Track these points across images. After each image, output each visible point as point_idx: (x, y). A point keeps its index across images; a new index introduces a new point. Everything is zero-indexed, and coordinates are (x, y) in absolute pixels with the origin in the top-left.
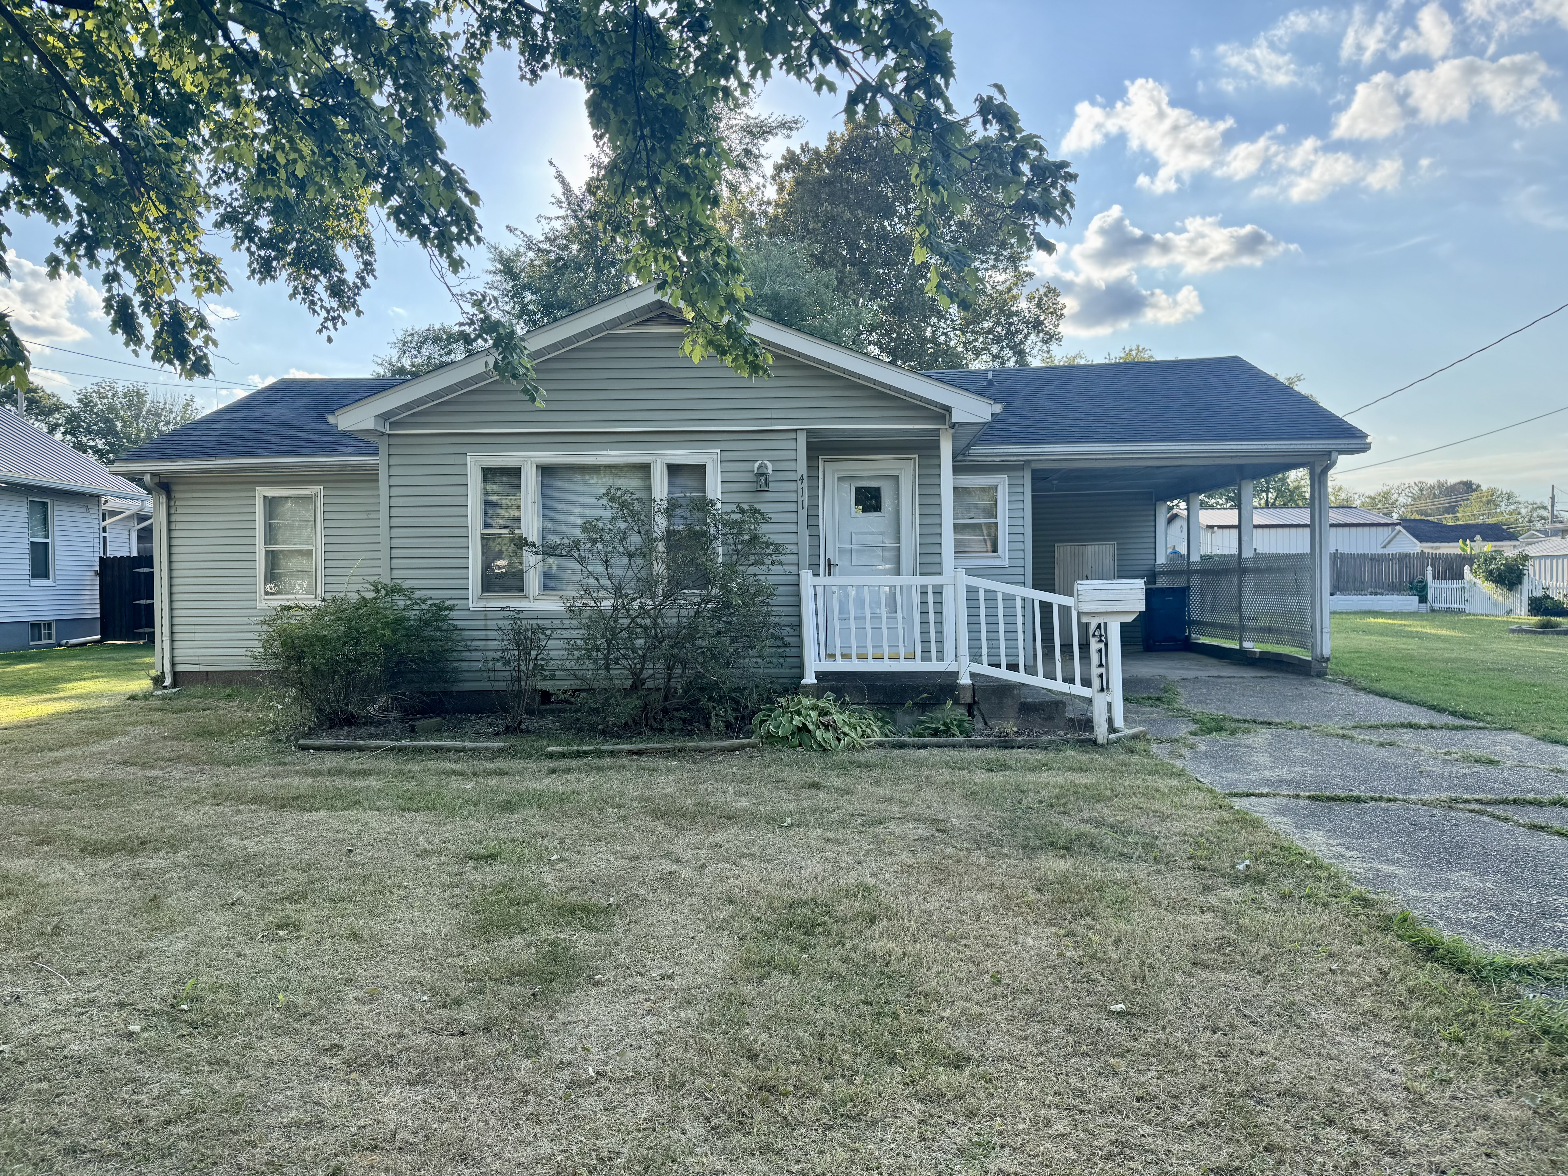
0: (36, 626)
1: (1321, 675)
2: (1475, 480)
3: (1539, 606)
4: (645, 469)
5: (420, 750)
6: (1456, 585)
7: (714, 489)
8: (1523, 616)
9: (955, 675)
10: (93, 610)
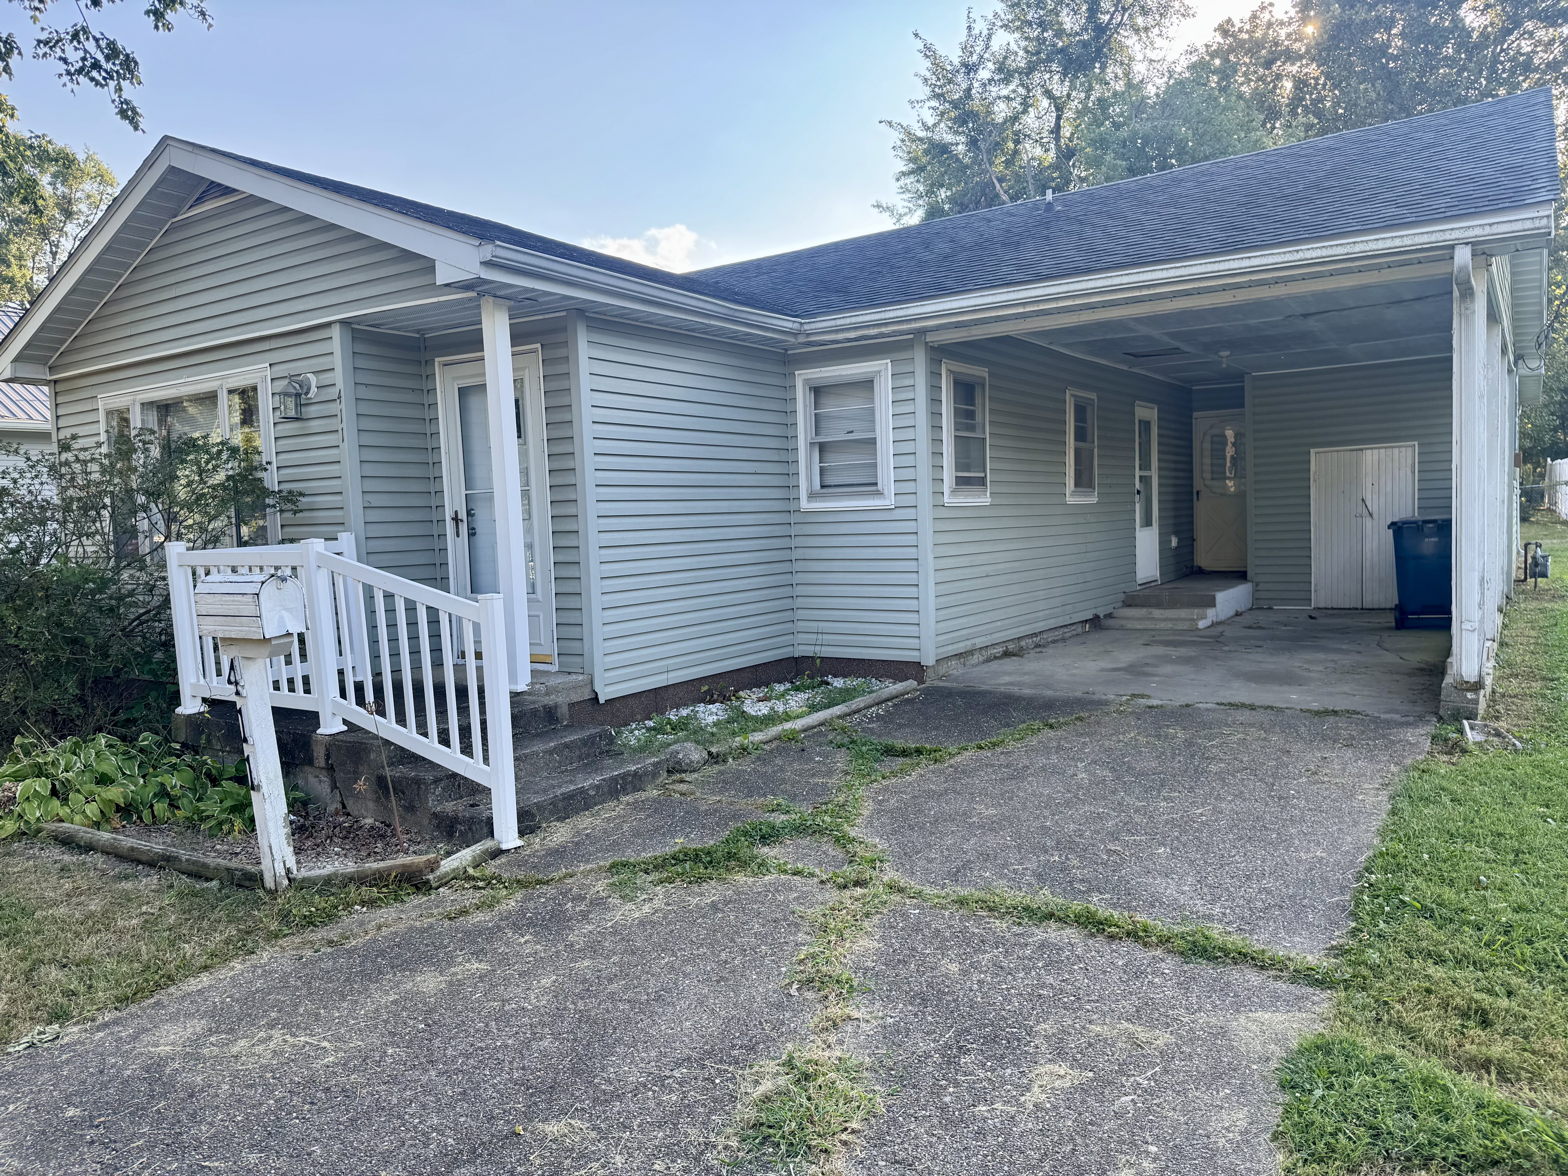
7: (267, 421)
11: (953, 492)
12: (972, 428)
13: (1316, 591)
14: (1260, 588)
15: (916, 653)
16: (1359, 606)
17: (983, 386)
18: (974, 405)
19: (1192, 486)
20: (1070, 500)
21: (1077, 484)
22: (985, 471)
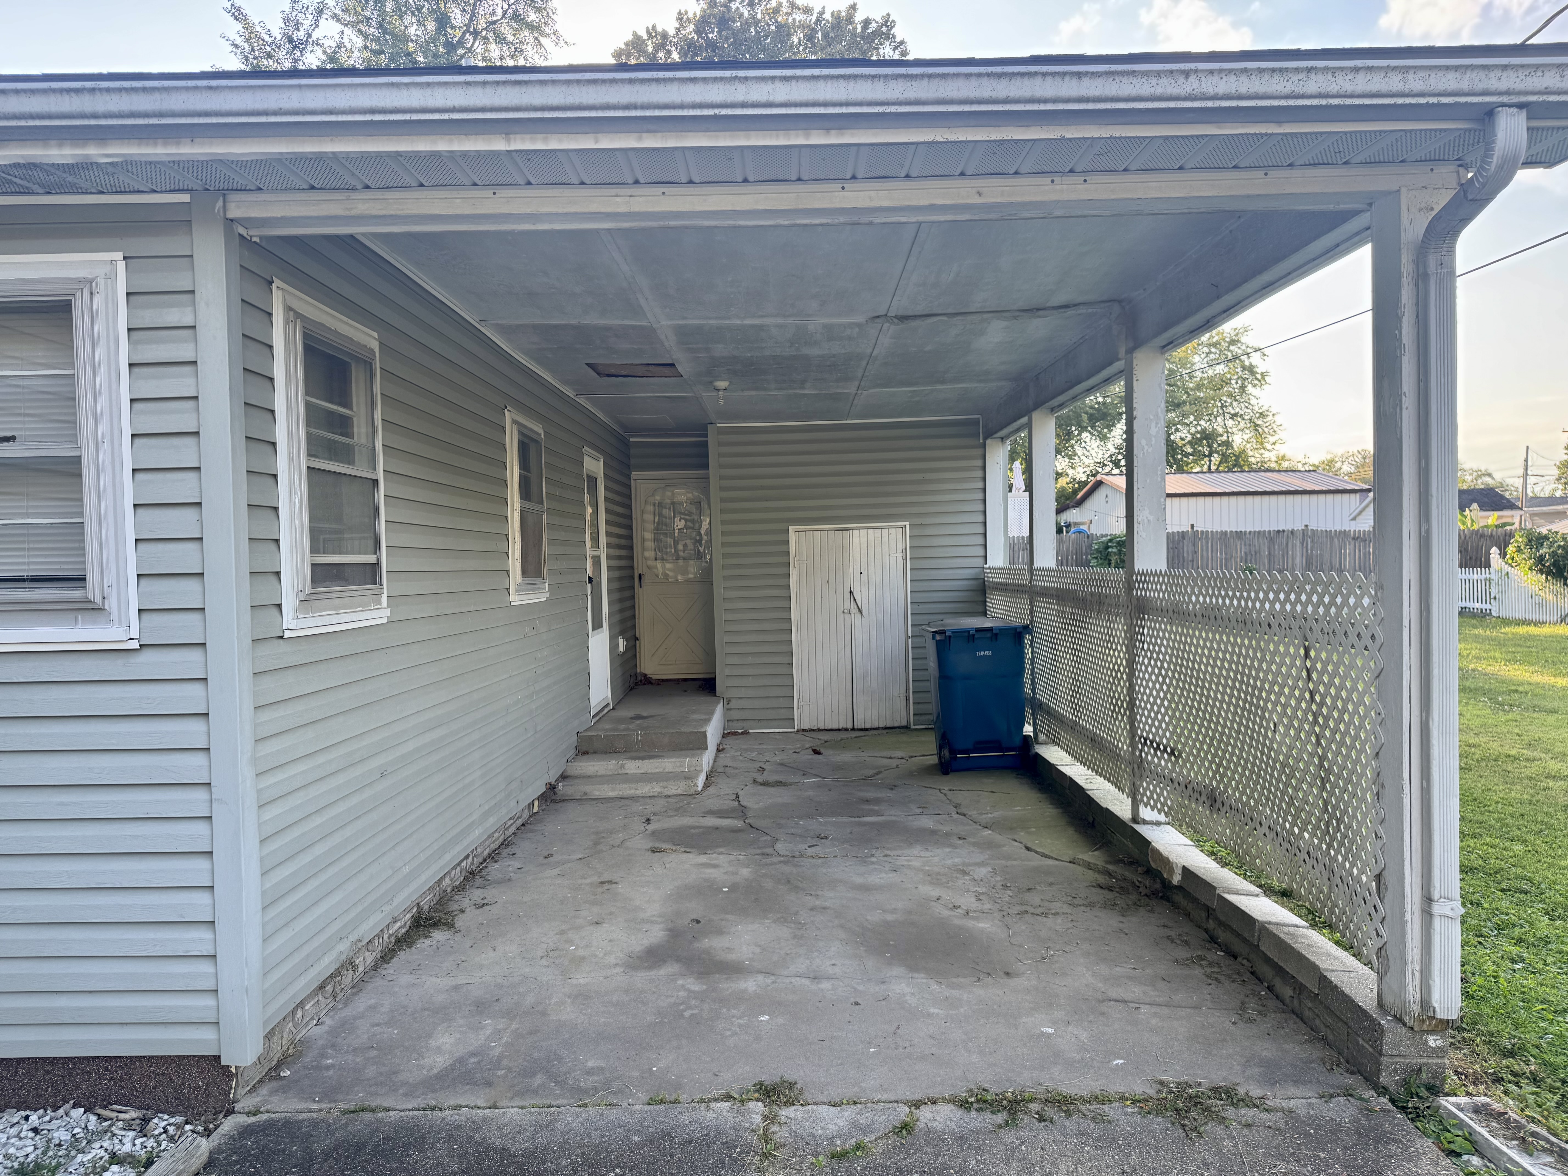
6: (1476, 574)
11: (306, 602)
12: (345, 454)
13: (799, 708)
14: (731, 705)
15: (208, 1034)
16: (850, 726)
17: (369, 365)
18: (347, 405)
19: (632, 568)
20: (516, 599)
21: (524, 573)
22: (376, 551)
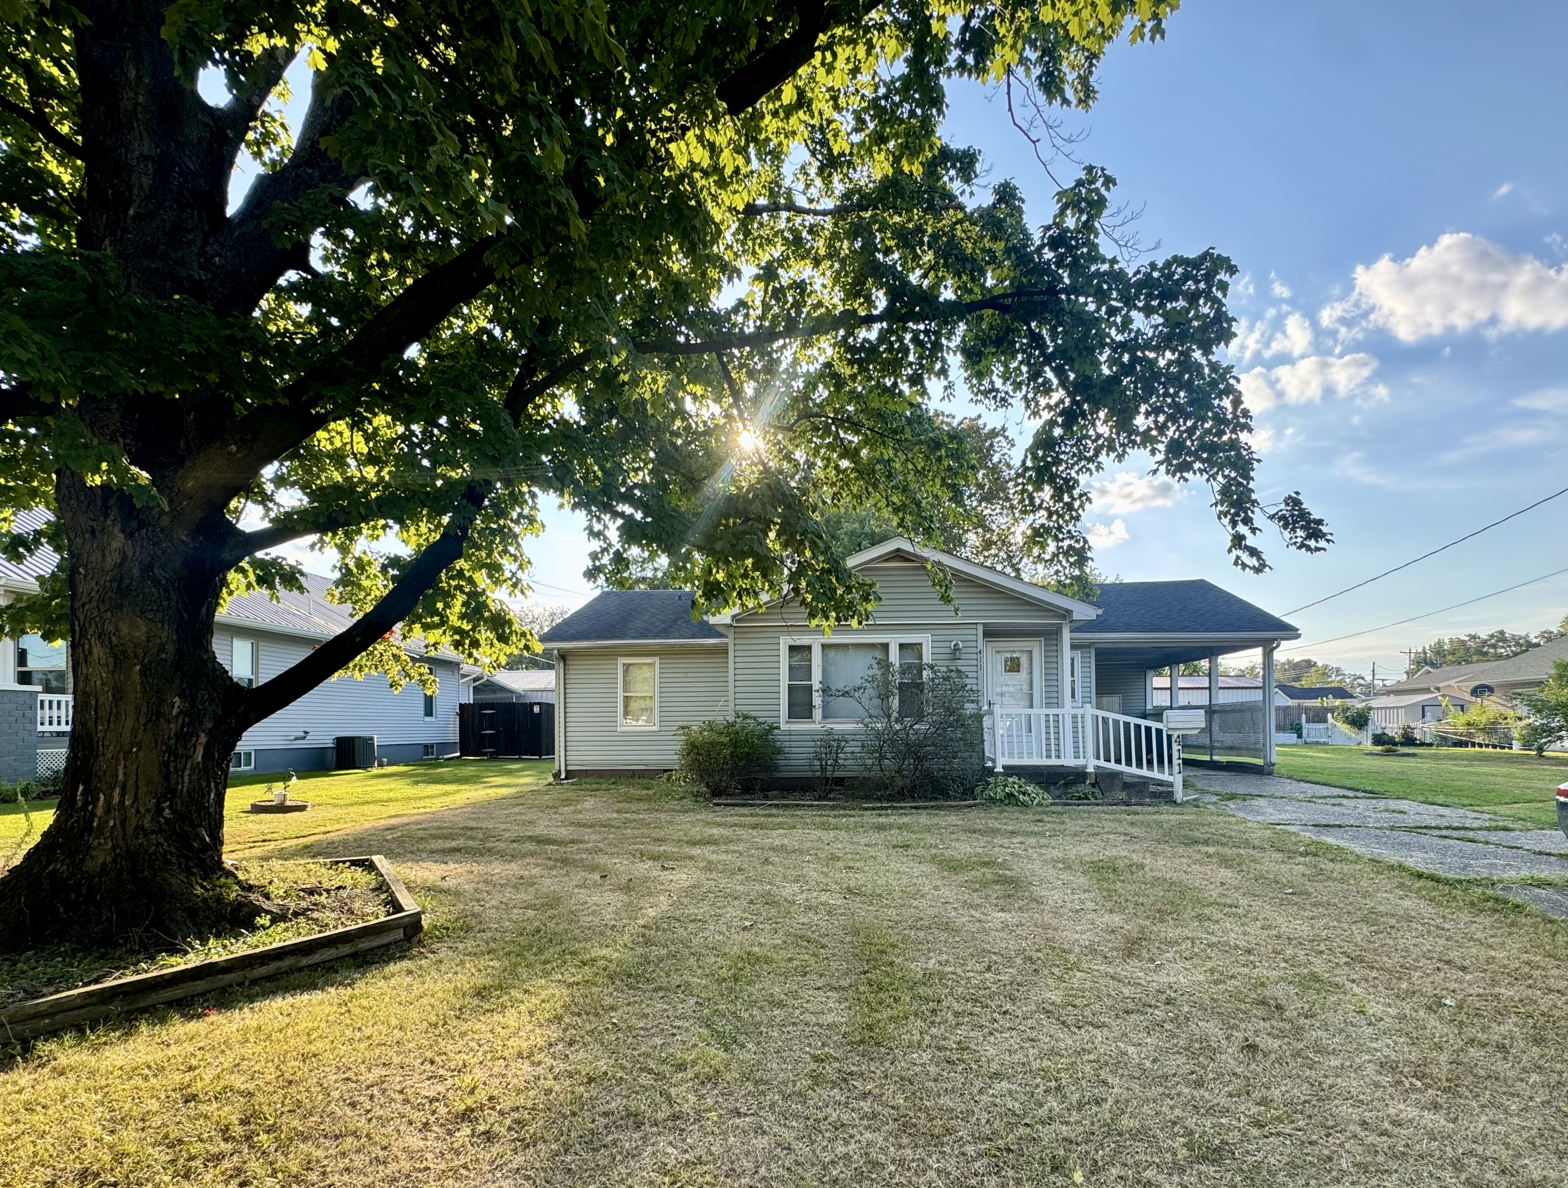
0: (426, 746)
1: (1270, 773)
2: (1313, 659)
3: (1379, 740)
4: (885, 647)
5: (786, 806)
6: (1322, 726)
7: (927, 658)
8: (1368, 745)
9: (1086, 767)
10: (457, 739)
